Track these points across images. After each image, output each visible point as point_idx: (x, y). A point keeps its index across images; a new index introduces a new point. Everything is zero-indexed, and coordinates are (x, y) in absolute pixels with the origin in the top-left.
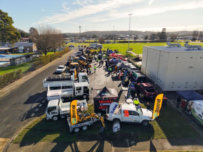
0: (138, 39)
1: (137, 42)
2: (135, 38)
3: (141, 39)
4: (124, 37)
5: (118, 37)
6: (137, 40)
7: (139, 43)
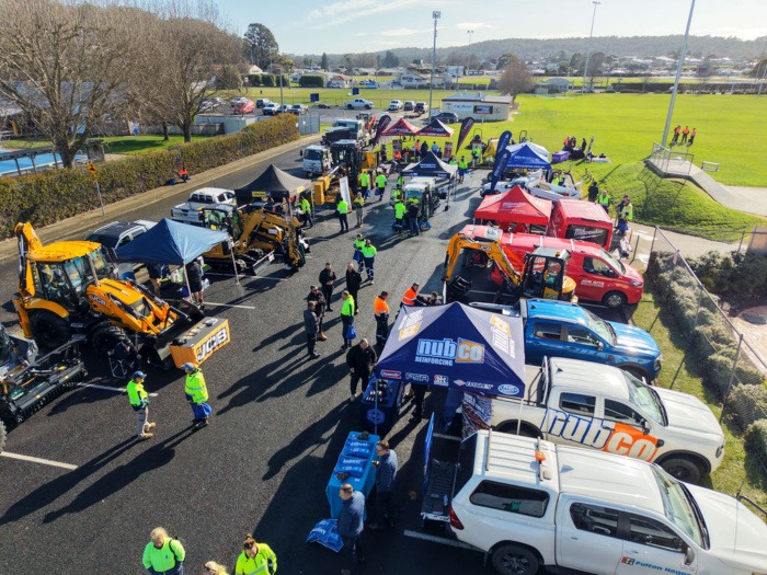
0: (716, 74)
1: (713, 88)
2: (702, 71)
3: (732, 74)
4: (643, 67)
5: (617, 66)
6: (715, 80)
7: (729, 94)
